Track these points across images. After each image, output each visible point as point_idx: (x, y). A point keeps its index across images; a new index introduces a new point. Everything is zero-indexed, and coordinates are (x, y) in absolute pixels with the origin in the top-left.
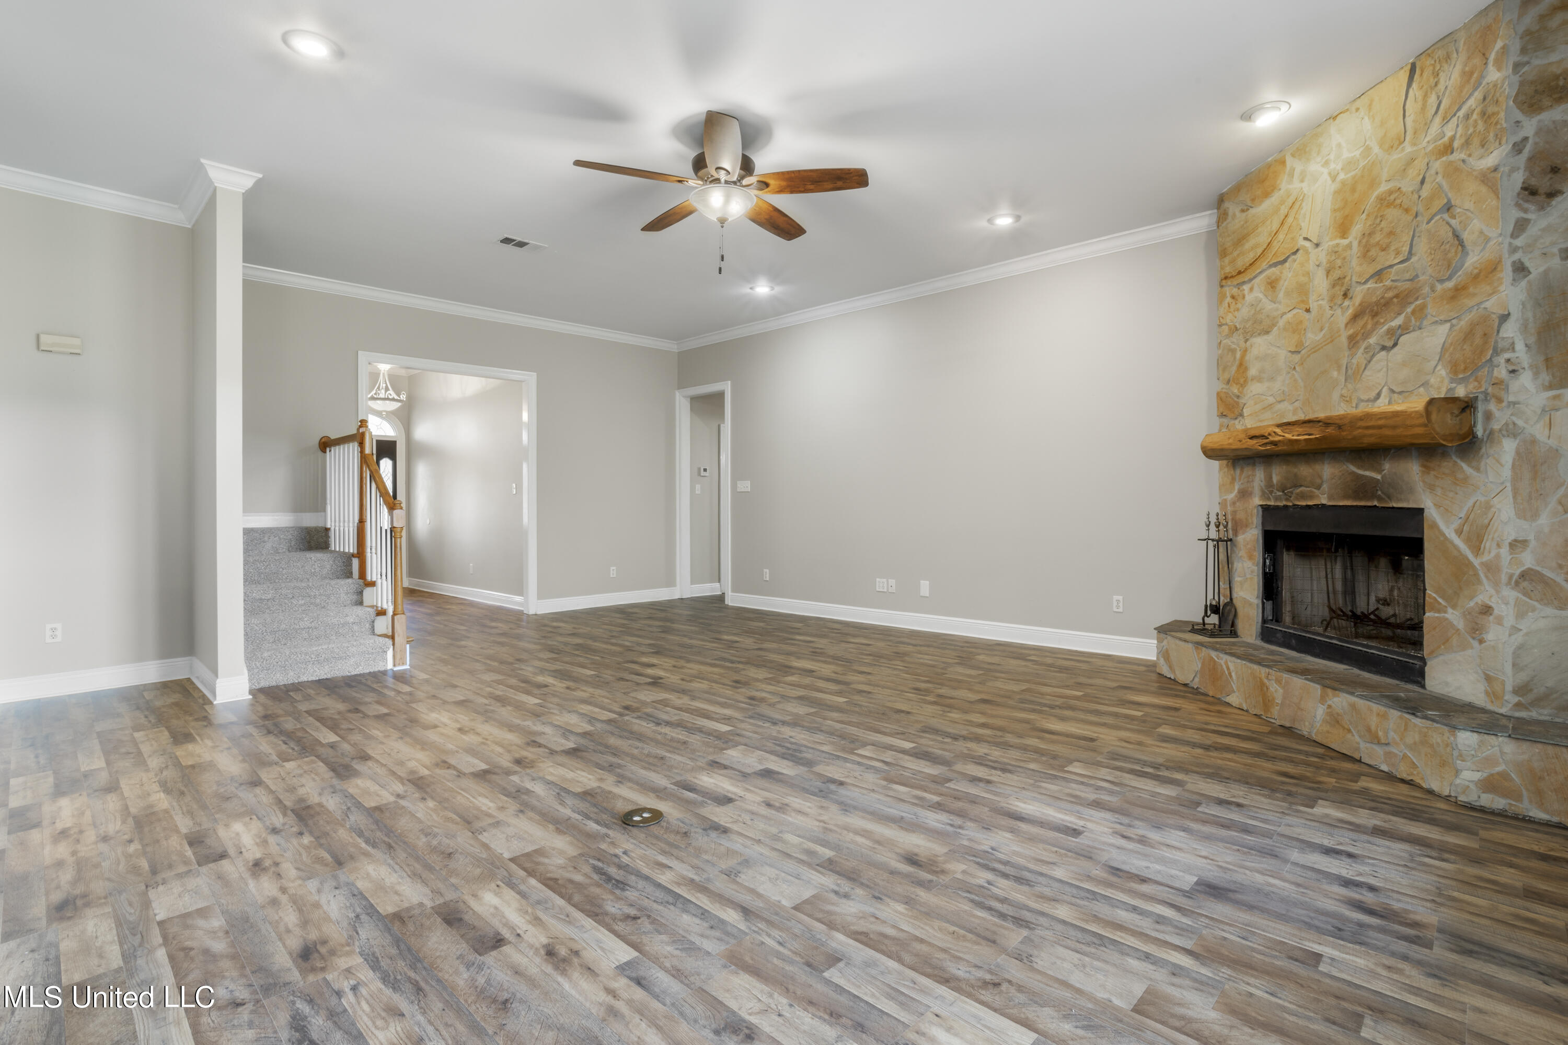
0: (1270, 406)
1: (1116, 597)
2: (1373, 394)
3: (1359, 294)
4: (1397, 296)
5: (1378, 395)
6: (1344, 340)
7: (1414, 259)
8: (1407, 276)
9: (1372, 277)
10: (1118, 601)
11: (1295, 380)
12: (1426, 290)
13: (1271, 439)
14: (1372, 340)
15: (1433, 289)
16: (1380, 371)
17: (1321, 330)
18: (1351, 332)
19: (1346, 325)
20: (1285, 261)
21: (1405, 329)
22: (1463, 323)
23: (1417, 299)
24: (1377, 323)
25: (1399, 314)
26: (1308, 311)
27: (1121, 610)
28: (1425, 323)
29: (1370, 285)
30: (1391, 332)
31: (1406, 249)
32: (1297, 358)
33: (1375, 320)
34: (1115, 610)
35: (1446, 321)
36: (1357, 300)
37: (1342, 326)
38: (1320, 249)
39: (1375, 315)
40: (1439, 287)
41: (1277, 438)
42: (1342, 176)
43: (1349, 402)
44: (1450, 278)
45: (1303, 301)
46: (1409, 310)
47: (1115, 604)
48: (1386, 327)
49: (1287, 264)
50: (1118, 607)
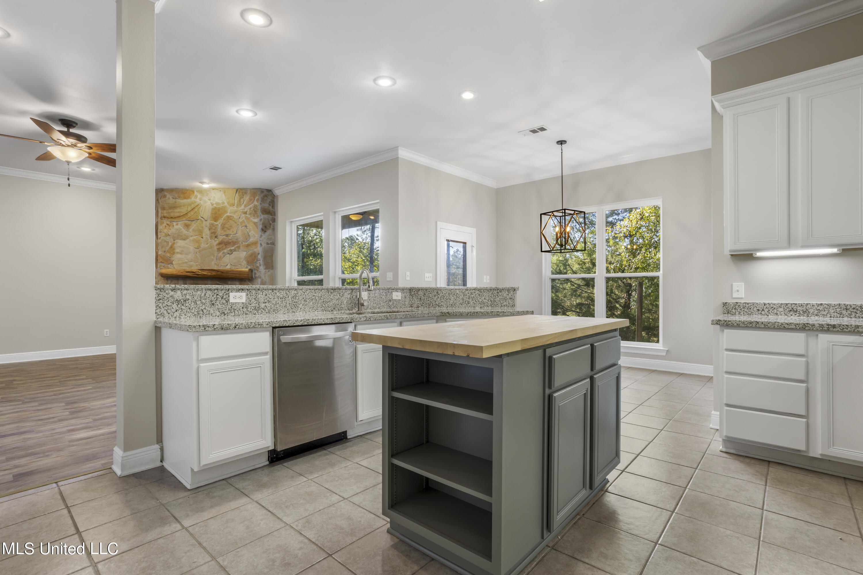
0: (186, 263)
1: (105, 330)
2: (226, 265)
3: (221, 238)
4: (232, 242)
5: (227, 265)
6: (215, 248)
7: (237, 235)
8: (236, 238)
9: (225, 235)
10: (107, 332)
11: (197, 256)
12: (241, 243)
13: (197, 273)
14: (225, 251)
15: (242, 243)
16: (228, 259)
17: (207, 244)
18: (218, 247)
19: (216, 245)
20: (193, 221)
21: (235, 250)
22: (250, 252)
23: (238, 244)
24: (226, 247)
25: (233, 246)
26: (202, 238)
27: (108, 335)
28: (240, 250)
29: (224, 237)
30: (231, 250)
31: (235, 232)
32: (198, 250)
33: (226, 246)
34: (105, 335)
35: (245, 251)
36: (220, 240)
37: (215, 245)
38: (207, 222)
39: (226, 245)
40: (244, 243)
41: (199, 273)
42: (215, 205)
43: (218, 265)
44: (246, 242)
45: (200, 235)
46: (236, 246)
47: (105, 333)
48: (229, 249)
49: (194, 222)
50: (107, 334)
